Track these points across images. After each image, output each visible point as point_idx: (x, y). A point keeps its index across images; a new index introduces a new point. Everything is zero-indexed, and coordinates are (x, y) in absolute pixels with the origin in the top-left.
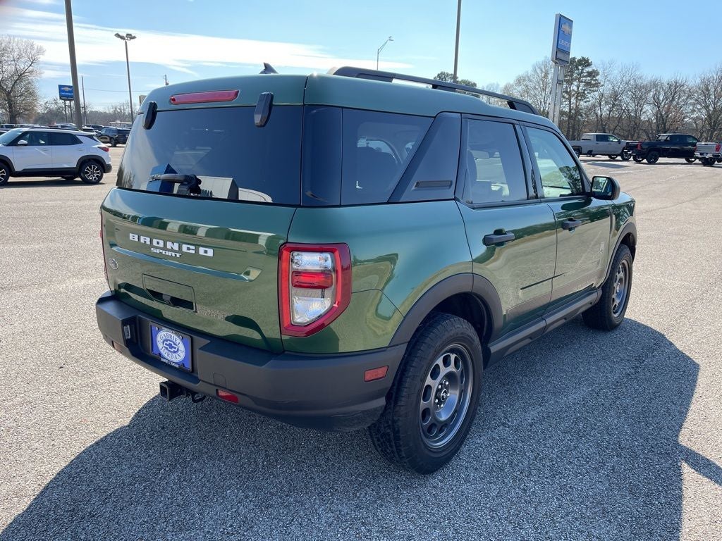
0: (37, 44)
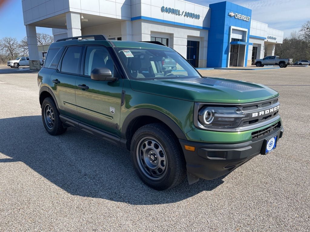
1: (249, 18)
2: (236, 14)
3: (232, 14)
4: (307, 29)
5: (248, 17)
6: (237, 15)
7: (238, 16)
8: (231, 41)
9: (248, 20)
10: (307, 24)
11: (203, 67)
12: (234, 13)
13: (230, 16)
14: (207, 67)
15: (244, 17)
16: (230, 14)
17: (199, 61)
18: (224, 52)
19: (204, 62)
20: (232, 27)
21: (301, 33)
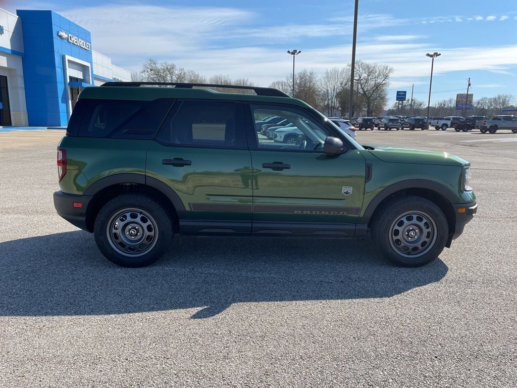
0: (390, 66)
1: (89, 45)
2: (70, 35)
3: (64, 35)
4: (151, 70)
5: (87, 43)
6: (71, 37)
7: (72, 39)
8: (68, 81)
9: (88, 48)
10: (149, 63)
11: (23, 124)
12: (66, 34)
13: (61, 37)
14: (29, 126)
15: (81, 42)
16: (61, 33)
17: (12, 113)
18: (60, 99)
19: (22, 115)
20: (68, 57)
21: (144, 76)
